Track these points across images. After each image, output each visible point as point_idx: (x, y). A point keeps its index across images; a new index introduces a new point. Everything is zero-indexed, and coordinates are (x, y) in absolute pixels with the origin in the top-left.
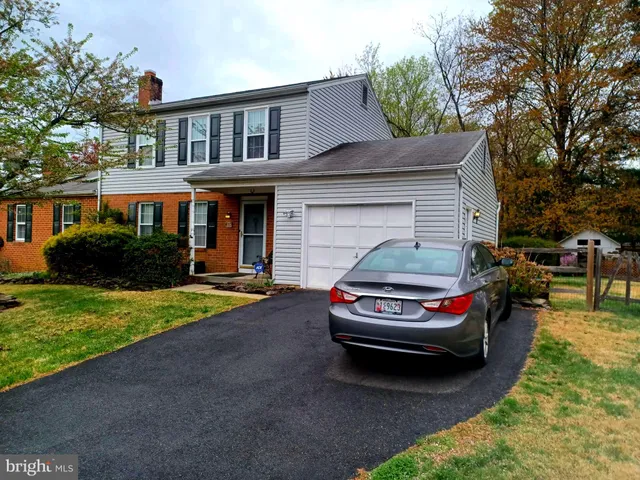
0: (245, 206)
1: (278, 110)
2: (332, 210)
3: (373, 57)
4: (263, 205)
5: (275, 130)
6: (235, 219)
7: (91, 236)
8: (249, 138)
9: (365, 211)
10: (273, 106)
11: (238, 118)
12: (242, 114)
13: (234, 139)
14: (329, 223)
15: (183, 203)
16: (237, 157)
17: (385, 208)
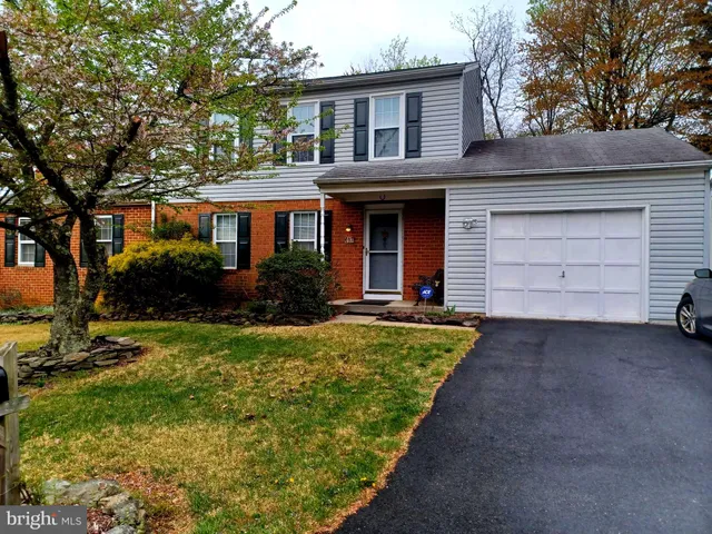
0: (371, 216)
1: (418, 96)
2: (527, 219)
3: (400, 52)
4: (396, 215)
5: (414, 122)
6: (357, 233)
7: (181, 256)
8: (376, 131)
9: (572, 219)
10: (410, 91)
11: (361, 108)
12: (366, 101)
13: (355, 133)
14: (521, 234)
15: (281, 213)
16: (360, 154)
17: (603, 215)
